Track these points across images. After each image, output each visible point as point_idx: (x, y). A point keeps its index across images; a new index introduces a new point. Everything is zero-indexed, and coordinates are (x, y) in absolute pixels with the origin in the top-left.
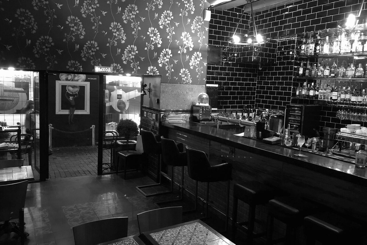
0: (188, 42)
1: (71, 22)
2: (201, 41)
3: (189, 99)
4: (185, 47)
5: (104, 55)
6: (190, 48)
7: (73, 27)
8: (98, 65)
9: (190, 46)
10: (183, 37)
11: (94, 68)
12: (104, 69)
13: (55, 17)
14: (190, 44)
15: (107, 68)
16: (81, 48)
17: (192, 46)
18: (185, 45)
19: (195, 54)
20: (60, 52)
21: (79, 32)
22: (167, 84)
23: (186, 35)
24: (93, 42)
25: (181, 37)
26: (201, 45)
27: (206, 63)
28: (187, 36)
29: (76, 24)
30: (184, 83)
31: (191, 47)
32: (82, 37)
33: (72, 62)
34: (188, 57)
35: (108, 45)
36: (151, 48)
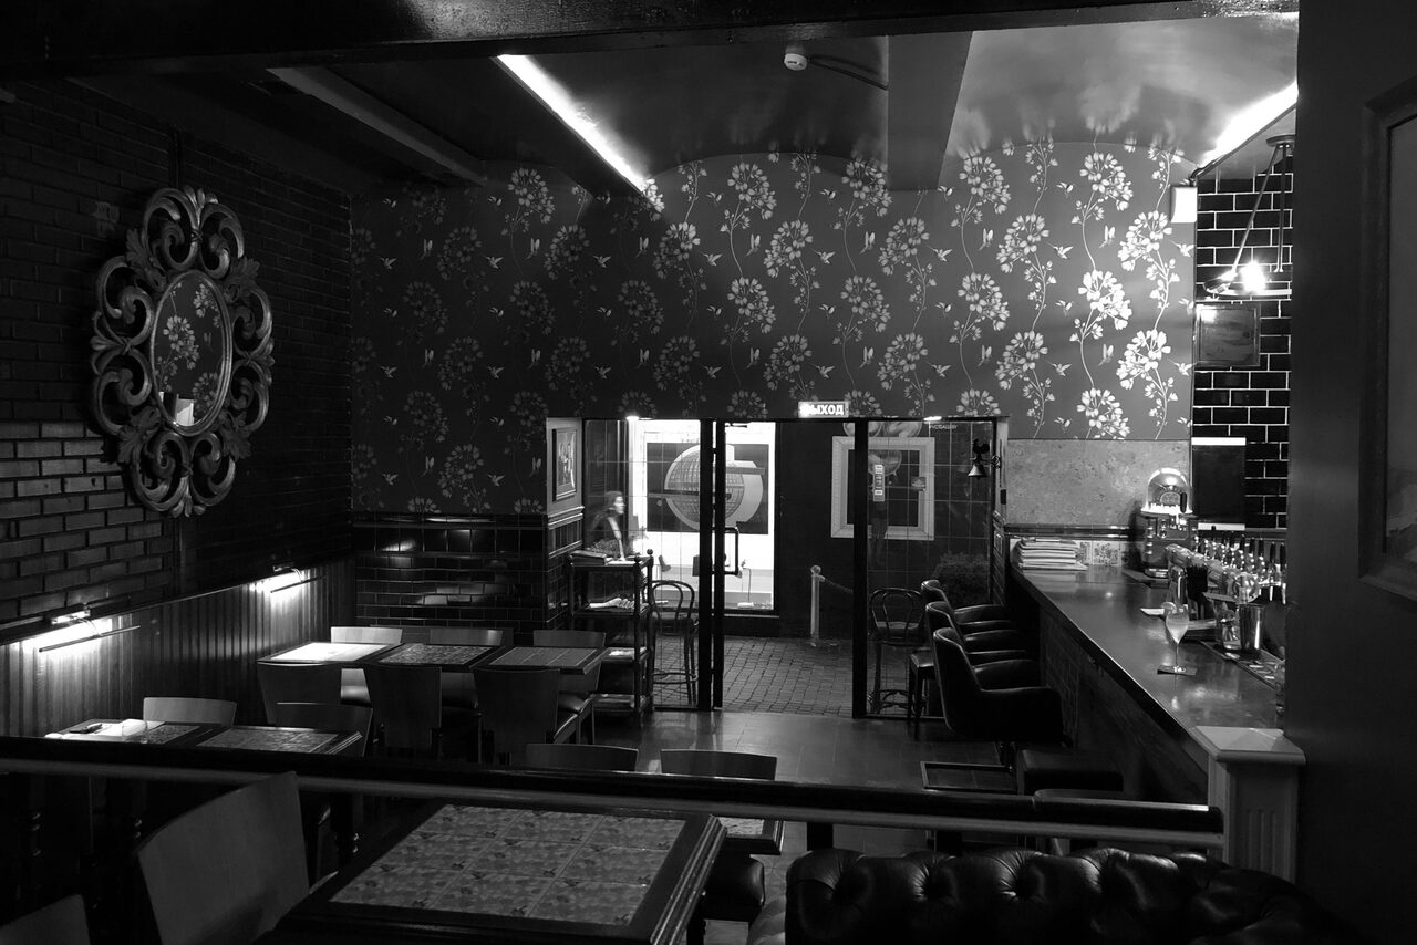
0: (1108, 301)
1: (740, 295)
2: (1161, 292)
3: (1119, 490)
4: (1099, 319)
5: (825, 372)
6: (1116, 319)
7: (745, 306)
8: (809, 399)
9: (1116, 314)
10: (1089, 286)
11: (796, 407)
12: (824, 408)
13: (704, 287)
14: (1117, 306)
15: (833, 406)
16: (765, 357)
17: (1127, 313)
18: (1097, 313)
19: (1140, 339)
20: (712, 372)
21: (760, 317)
22: (1031, 442)
23: (1100, 281)
24: (797, 338)
25: (1082, 291)
26: (1163, 307)
27: (1190, 366)
28: (1105, 284)
29: (752, 298)
30: (1097, 437)
31: (1119, 317)
32: (767, 328)
33: (742, 394)
34: (1109, 351)
35: (836, 341)
36: (970, 337)
